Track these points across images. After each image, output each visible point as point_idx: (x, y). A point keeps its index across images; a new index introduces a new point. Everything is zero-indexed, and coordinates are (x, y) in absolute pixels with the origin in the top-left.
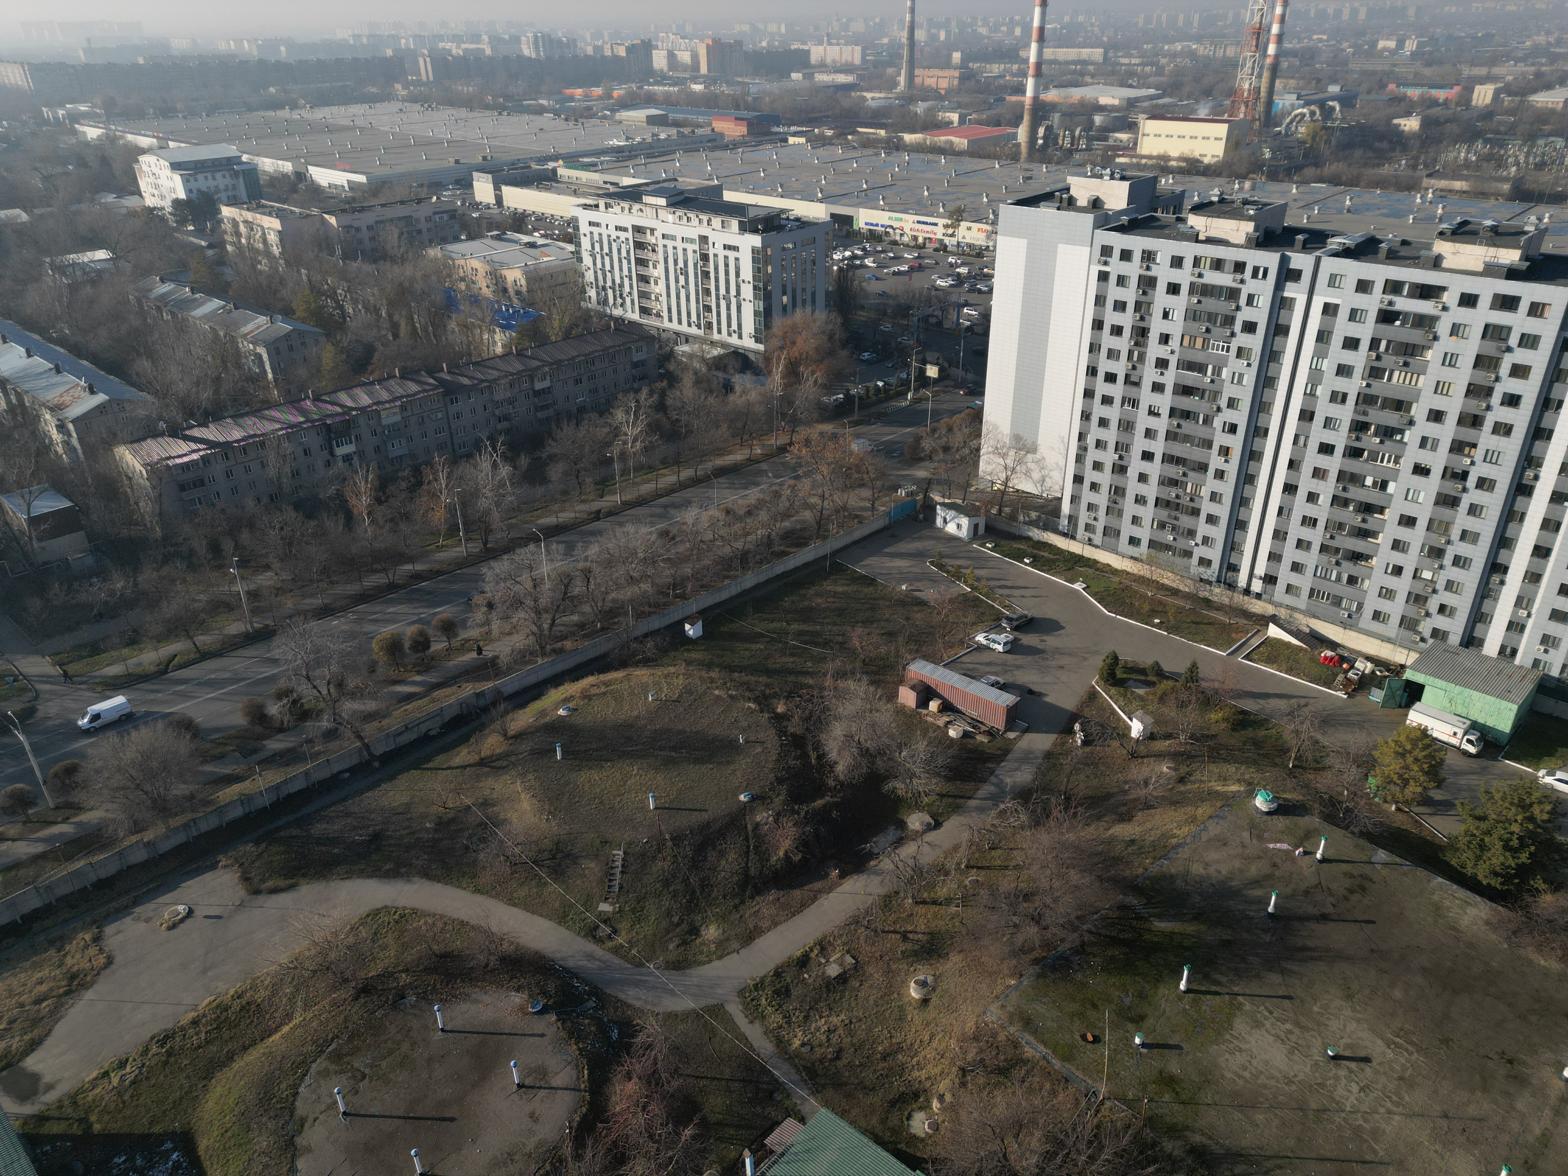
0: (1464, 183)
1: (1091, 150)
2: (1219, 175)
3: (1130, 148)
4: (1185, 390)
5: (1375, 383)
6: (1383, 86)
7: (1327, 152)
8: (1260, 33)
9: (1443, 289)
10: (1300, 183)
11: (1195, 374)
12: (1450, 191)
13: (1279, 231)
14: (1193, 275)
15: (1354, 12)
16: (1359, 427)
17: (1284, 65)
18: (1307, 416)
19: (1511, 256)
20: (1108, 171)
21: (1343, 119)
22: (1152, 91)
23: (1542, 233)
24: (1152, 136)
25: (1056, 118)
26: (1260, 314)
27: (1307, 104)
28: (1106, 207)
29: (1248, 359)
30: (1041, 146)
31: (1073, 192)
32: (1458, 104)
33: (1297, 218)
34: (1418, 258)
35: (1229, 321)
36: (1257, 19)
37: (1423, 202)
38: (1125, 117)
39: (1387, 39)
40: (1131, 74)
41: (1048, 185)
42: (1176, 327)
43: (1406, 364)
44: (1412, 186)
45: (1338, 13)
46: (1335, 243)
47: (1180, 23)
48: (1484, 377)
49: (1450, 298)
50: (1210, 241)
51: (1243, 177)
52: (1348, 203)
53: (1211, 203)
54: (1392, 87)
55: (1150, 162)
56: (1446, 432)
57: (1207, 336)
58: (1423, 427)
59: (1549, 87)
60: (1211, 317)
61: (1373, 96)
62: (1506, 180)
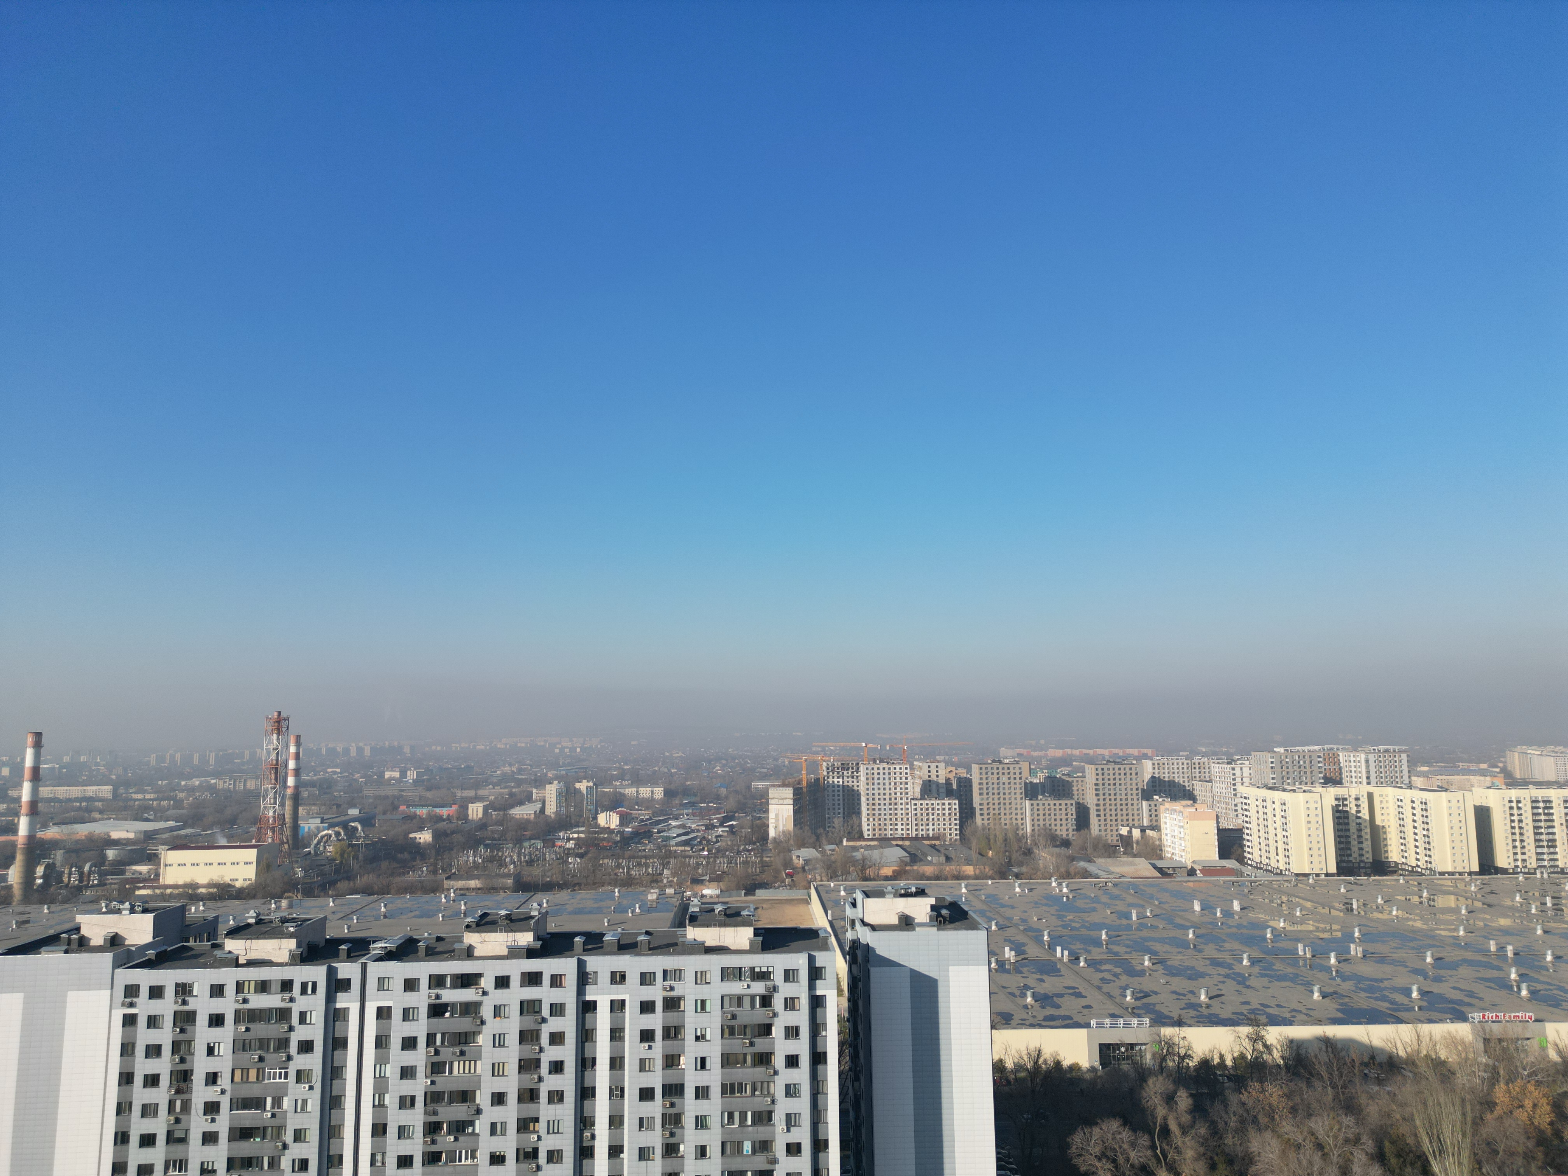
0: (477, 881)
1: (106, 884)
2: (254, 897)
3: (152, 880)
4: (242, 1134)
5: (438, 1079)
6: (395, 808)
7: (356, 867)
8: (278, 769)
9: (480, 975)
10: (335, 897)
11: (253, 1111)
12: (468, 889)
13: (322, 944)
14: (237, 1001)
15: (360, 750)
16: (432, 1129)
17: (305, 794)
18: (380, 1130)
19: (526, 938)
20: (127, 905)
21: (366, 837)
22: (171, 823)
23: (544, 916)
24: (175, 865)
25: (59, 856)
26: (315, 1031)
27: (331, 826)
28: (127, 943)
29: (309, 1081)
30: (40, 885)
31: (84, 931)
32: (458, 819)
33: (336, 930)
34: (453, 951)
35: (283, 1044)
36: (273, 756)
37: (448, 901)
38: (143, 850)
39: (392, 771)
40: (147, 808)
41: (51, 927)
42: (223, 1063)
43: (462, 1053)
44: (435, 889)
45: (347, 751)
46: (377, 948)
47: (196, 761)
48: (530, 1051)
49: (487, 982)
50: (251, 963)
51: (278, 897)
52: (383, 909)
53: (249, 925)
54: (403, 808)
55: (176, 892)
56: (510, 1113)
57: (261, 1065)
58: (491, 1114)
59: (521, 803)
60: (263, 1044)
61: (389, 816)
62: (508, 875)
